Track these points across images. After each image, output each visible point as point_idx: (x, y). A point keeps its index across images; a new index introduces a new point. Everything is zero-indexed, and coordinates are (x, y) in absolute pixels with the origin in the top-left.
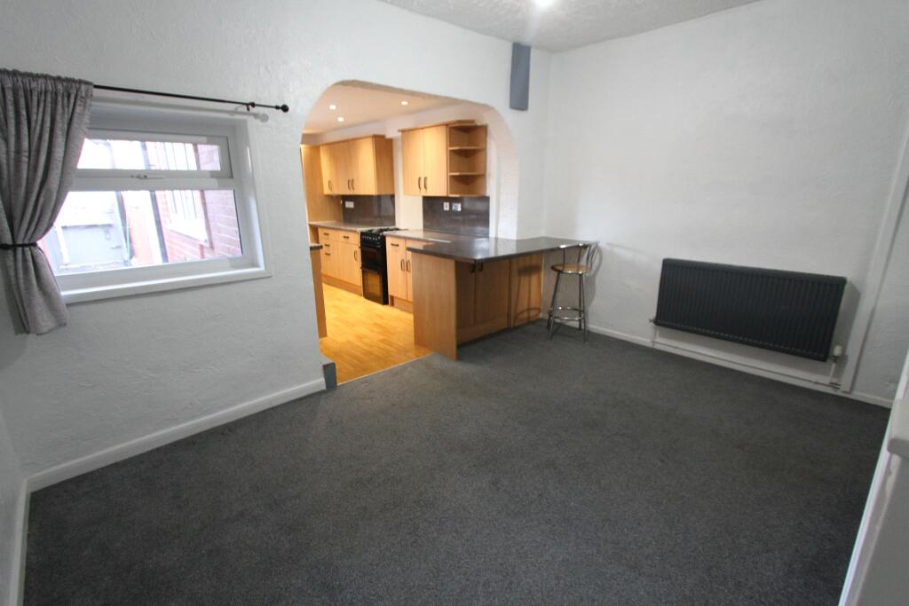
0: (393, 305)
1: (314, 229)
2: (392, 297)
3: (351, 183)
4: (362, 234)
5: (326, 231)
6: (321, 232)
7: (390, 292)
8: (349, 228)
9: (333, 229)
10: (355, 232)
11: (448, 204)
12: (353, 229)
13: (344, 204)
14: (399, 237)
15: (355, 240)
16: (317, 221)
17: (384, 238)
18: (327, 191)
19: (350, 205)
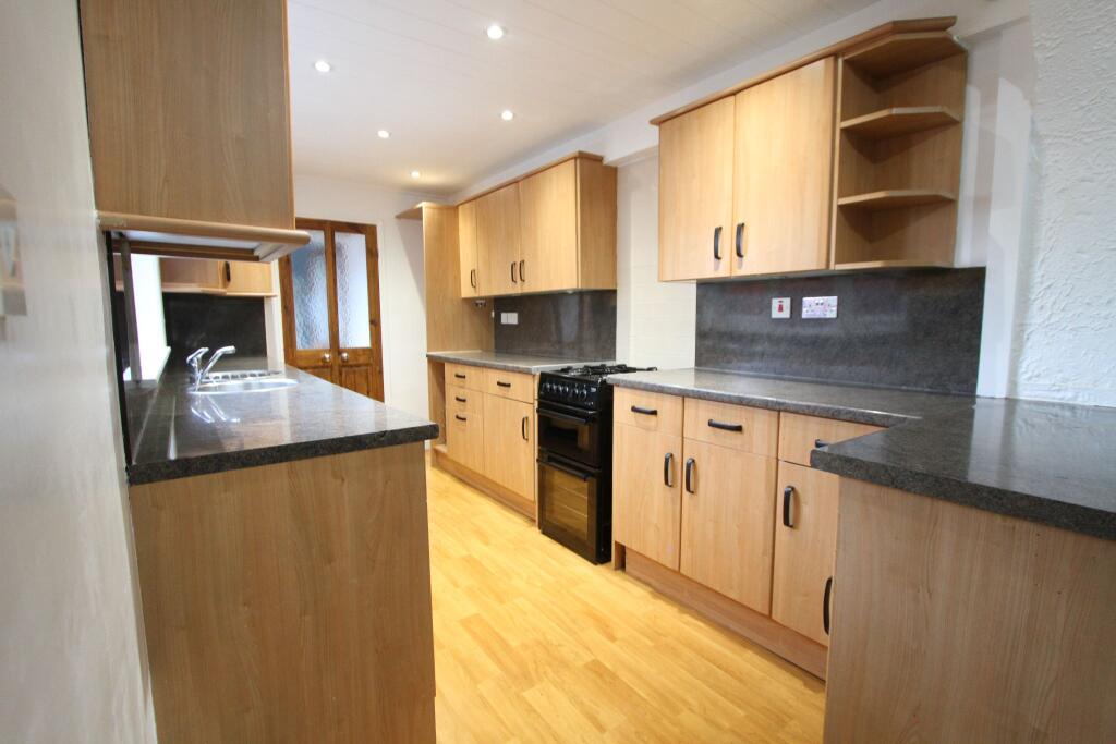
0: (622, 566)
1: (437, 366)
2: (622, 549)
3: (518, 270)
4: (545, 377)
5: (461, 370)
6: (449, 370)
7: (618, 536)
8: (510, 365)
9: (475, 365)
10: (527, 372)
11: (787, 302)
12: (522, 365)
13: (498, 317)
14: (661, 390)
15: (525, 393)
16: (444, 349)
17: (607, 392)
18: (467, 292)
19: (510, 318)
